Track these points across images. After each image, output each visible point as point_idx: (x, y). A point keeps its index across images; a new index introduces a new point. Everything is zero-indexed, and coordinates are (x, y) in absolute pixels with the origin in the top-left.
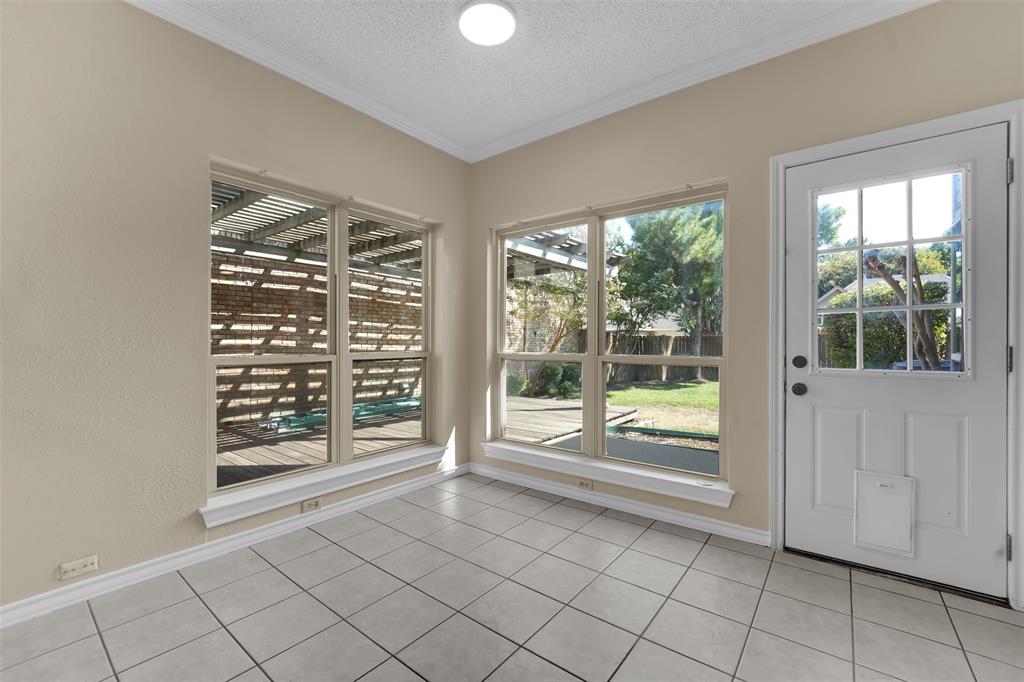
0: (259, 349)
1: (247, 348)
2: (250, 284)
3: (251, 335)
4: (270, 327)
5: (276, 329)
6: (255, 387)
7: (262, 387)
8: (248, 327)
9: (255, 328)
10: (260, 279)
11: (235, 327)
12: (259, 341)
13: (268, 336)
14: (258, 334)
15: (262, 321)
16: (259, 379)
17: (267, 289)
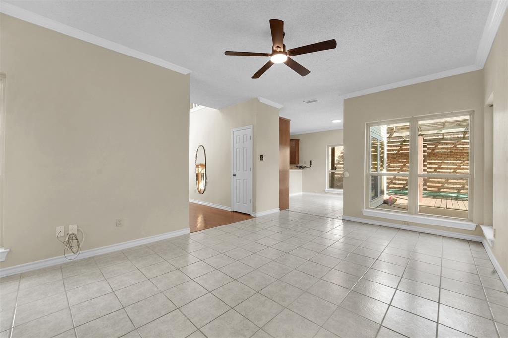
0: (399, 171)
1: (395, 171)
2: (396, 152)
3: (396, 167)
4: (403, 164)
5: (405, 165)
6: (397, 182)
7: (400, 182)
8: (395, 164)
9: (397, 164)
10: (399, 150)
11: (391, 165)
12: (399, 168)
13: (402, 167)
14: (398, 166)
15: (400, 162)
16: (399, 180)
17: (401, 153)
